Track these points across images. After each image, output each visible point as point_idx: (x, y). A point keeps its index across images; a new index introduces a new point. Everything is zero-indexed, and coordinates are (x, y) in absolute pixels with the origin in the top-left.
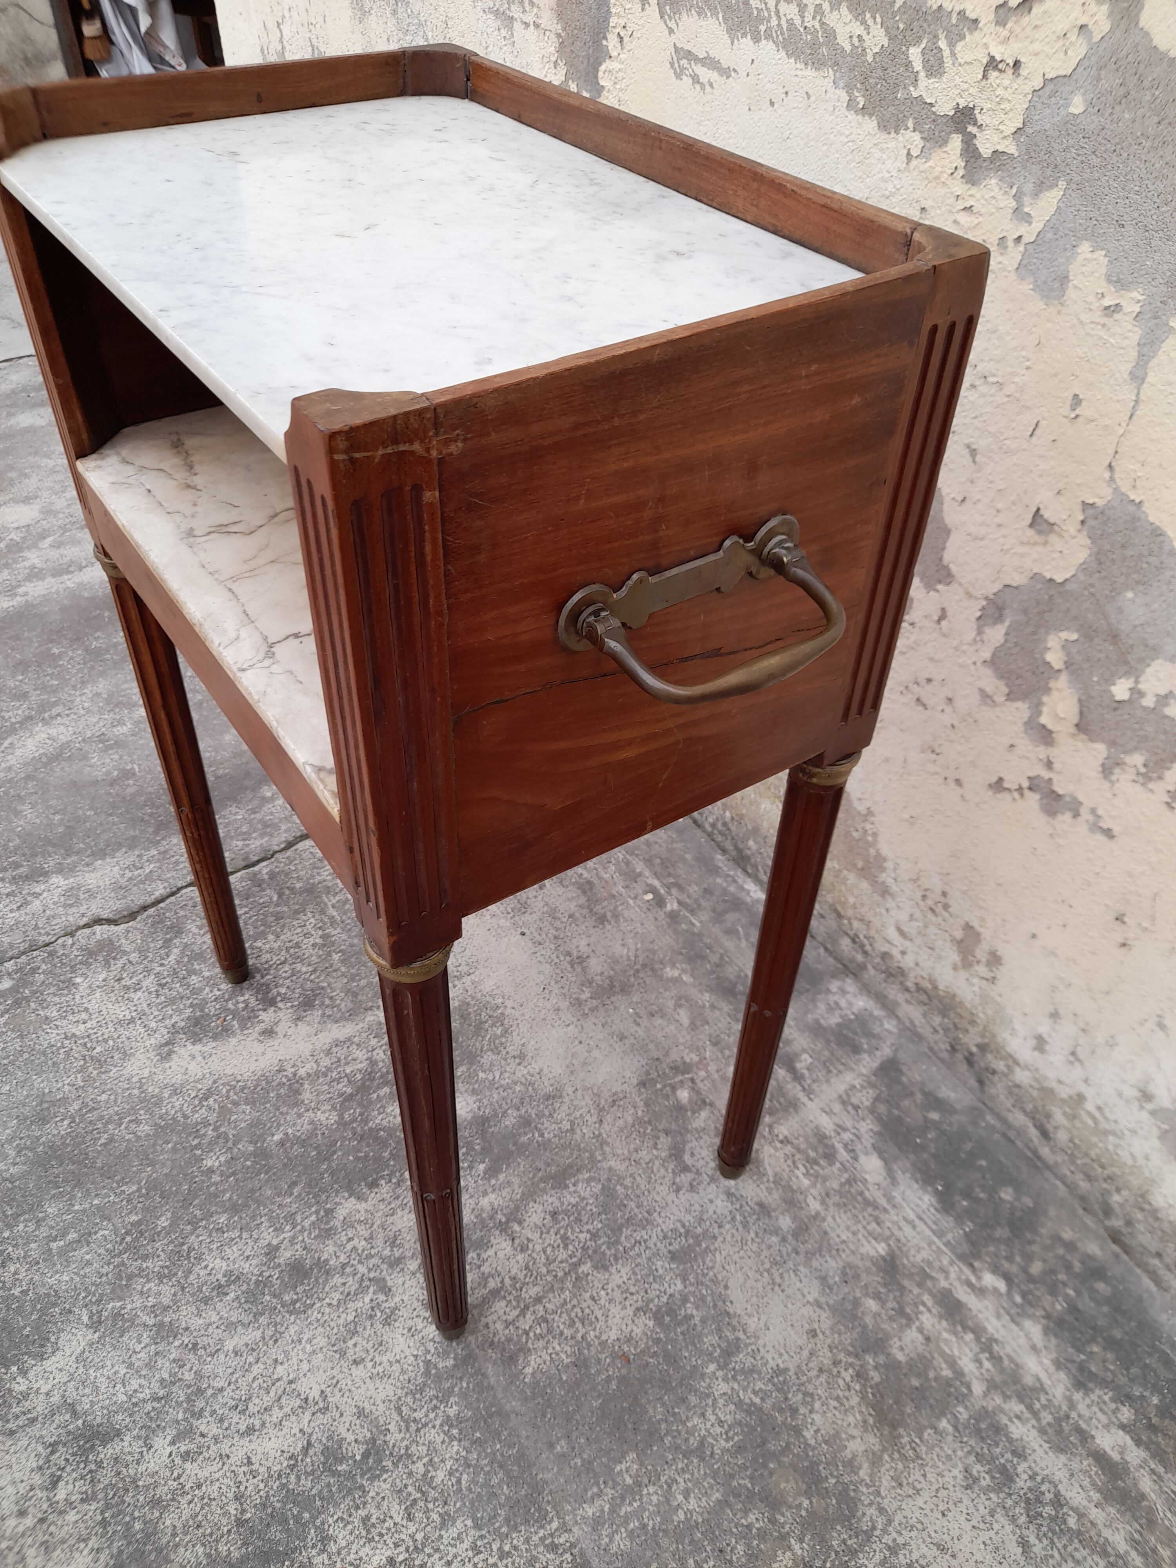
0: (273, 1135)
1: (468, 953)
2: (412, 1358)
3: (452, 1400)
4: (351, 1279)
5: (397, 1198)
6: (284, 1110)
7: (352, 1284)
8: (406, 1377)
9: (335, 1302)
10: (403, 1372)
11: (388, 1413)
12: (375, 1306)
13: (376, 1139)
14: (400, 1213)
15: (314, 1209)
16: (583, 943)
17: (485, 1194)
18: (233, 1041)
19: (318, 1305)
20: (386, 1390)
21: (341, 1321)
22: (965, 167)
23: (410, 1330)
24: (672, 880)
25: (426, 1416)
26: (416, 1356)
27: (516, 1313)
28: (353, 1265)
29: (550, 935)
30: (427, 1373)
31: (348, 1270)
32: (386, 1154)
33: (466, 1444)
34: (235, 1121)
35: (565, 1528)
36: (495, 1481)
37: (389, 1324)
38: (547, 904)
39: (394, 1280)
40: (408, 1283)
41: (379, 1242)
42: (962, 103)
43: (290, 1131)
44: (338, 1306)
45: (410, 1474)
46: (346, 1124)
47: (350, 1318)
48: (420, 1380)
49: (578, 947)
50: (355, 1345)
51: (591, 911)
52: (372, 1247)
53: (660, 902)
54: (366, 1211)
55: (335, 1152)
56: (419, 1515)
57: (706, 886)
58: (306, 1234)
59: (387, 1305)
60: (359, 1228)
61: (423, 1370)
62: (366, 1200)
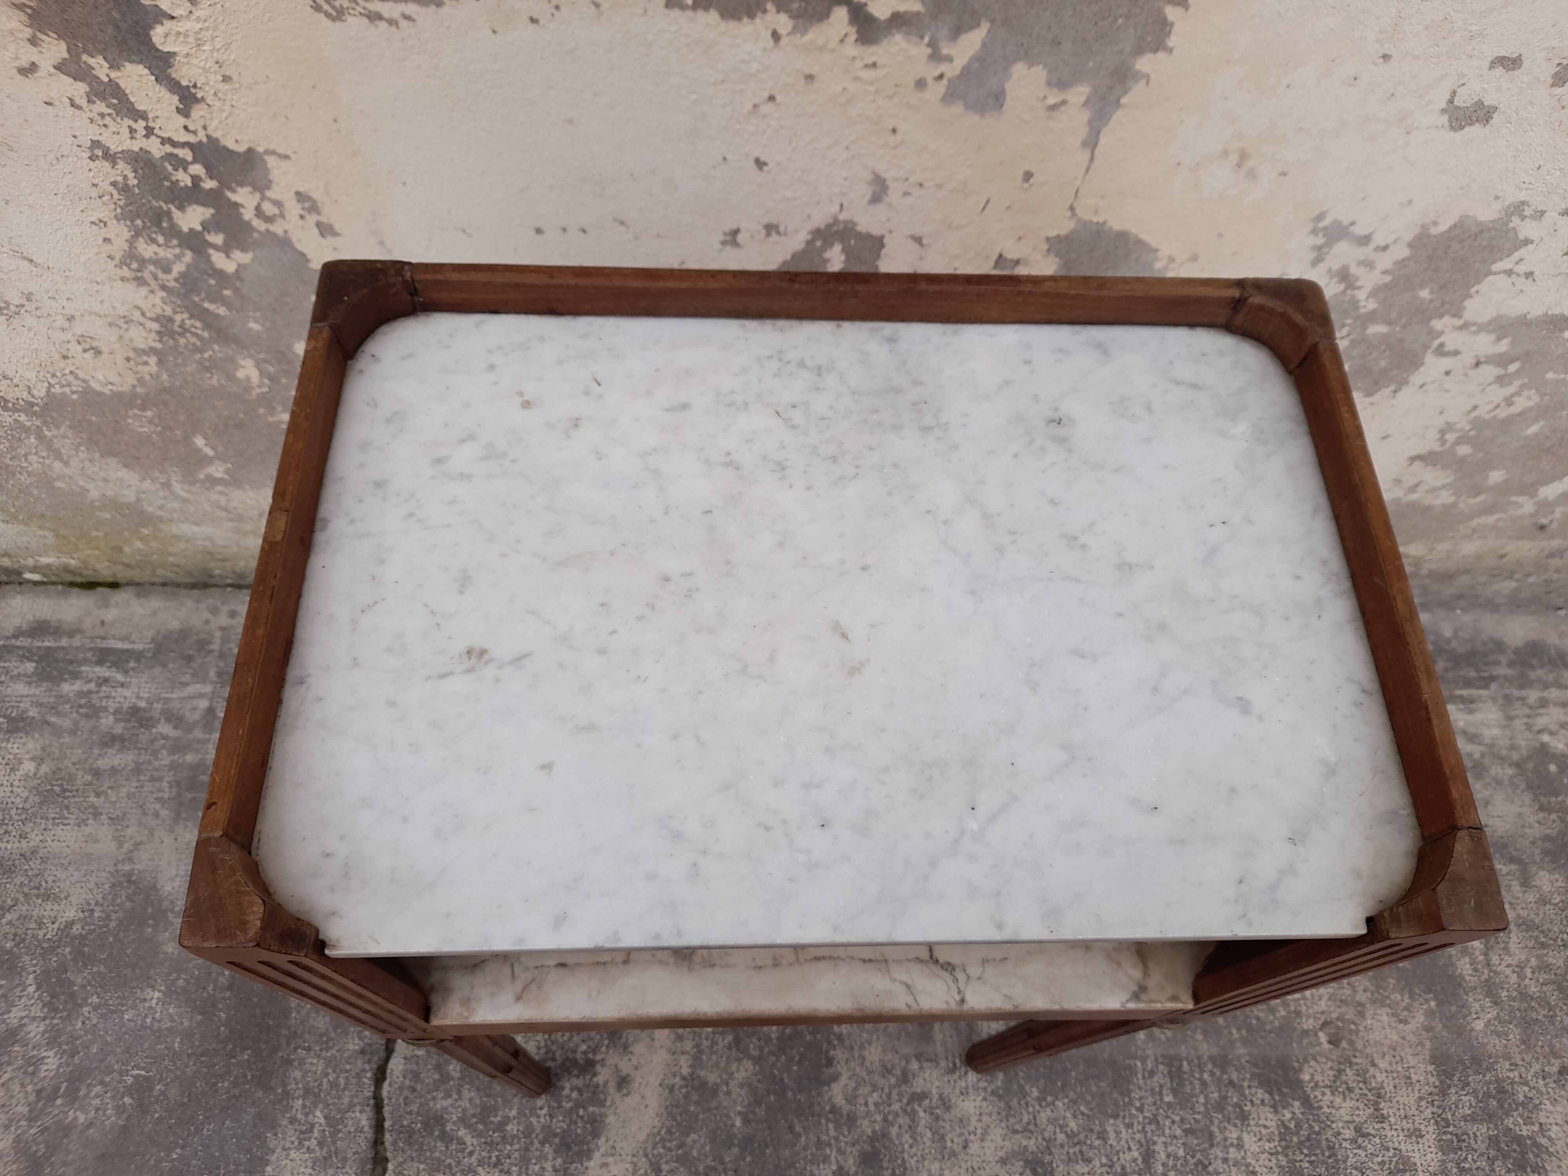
0: (733, 1125)
2: (984, 1102)
3: (1027, 1089)
4: (899, 1119)
5: (852, 1048)
6: (714, 1104)
7: (903, 1120)
8: (995, 1114)
9: (911, 1141)
10: (990, 1115)
11: (1013, 1141)
12: (930, 1111)
14: (866, 1053)
15: (823, 1121)
18: (611, 1119)
19: (906, 1156)
20: (996, 1134)
21: (928, 1143)
22: (857, 33)
23: (962, 1094)
25: (1029, 1113)
26: (984, 1099)
28: (889, 1112)
30: (1000, 1097)
31: (890, 1118)
32: (809, 1037)
33: (1061, 1095)
34: (699, 1152)
35: (1144, 1059)
36: (1094, 1088)
37: (950, 1107)
39: (919, 1085)
40: (926, 1075)
41: (881, 1082)
43: (739, 1108)
44: (915, 1140)
45: (1062, 1146)
46: (760, 1056)
47: (929, 1135)
48: (1002, 1105)
50: (952, 1141)
52: (882, 1089)
54: (849, 1079)
55: (782, 1080)
56: (1091, 1154)
58: (841, 1138)
59: (934, 1101)
60: (861, 1091)
61: (996, 1099)
62: (839, 1074)
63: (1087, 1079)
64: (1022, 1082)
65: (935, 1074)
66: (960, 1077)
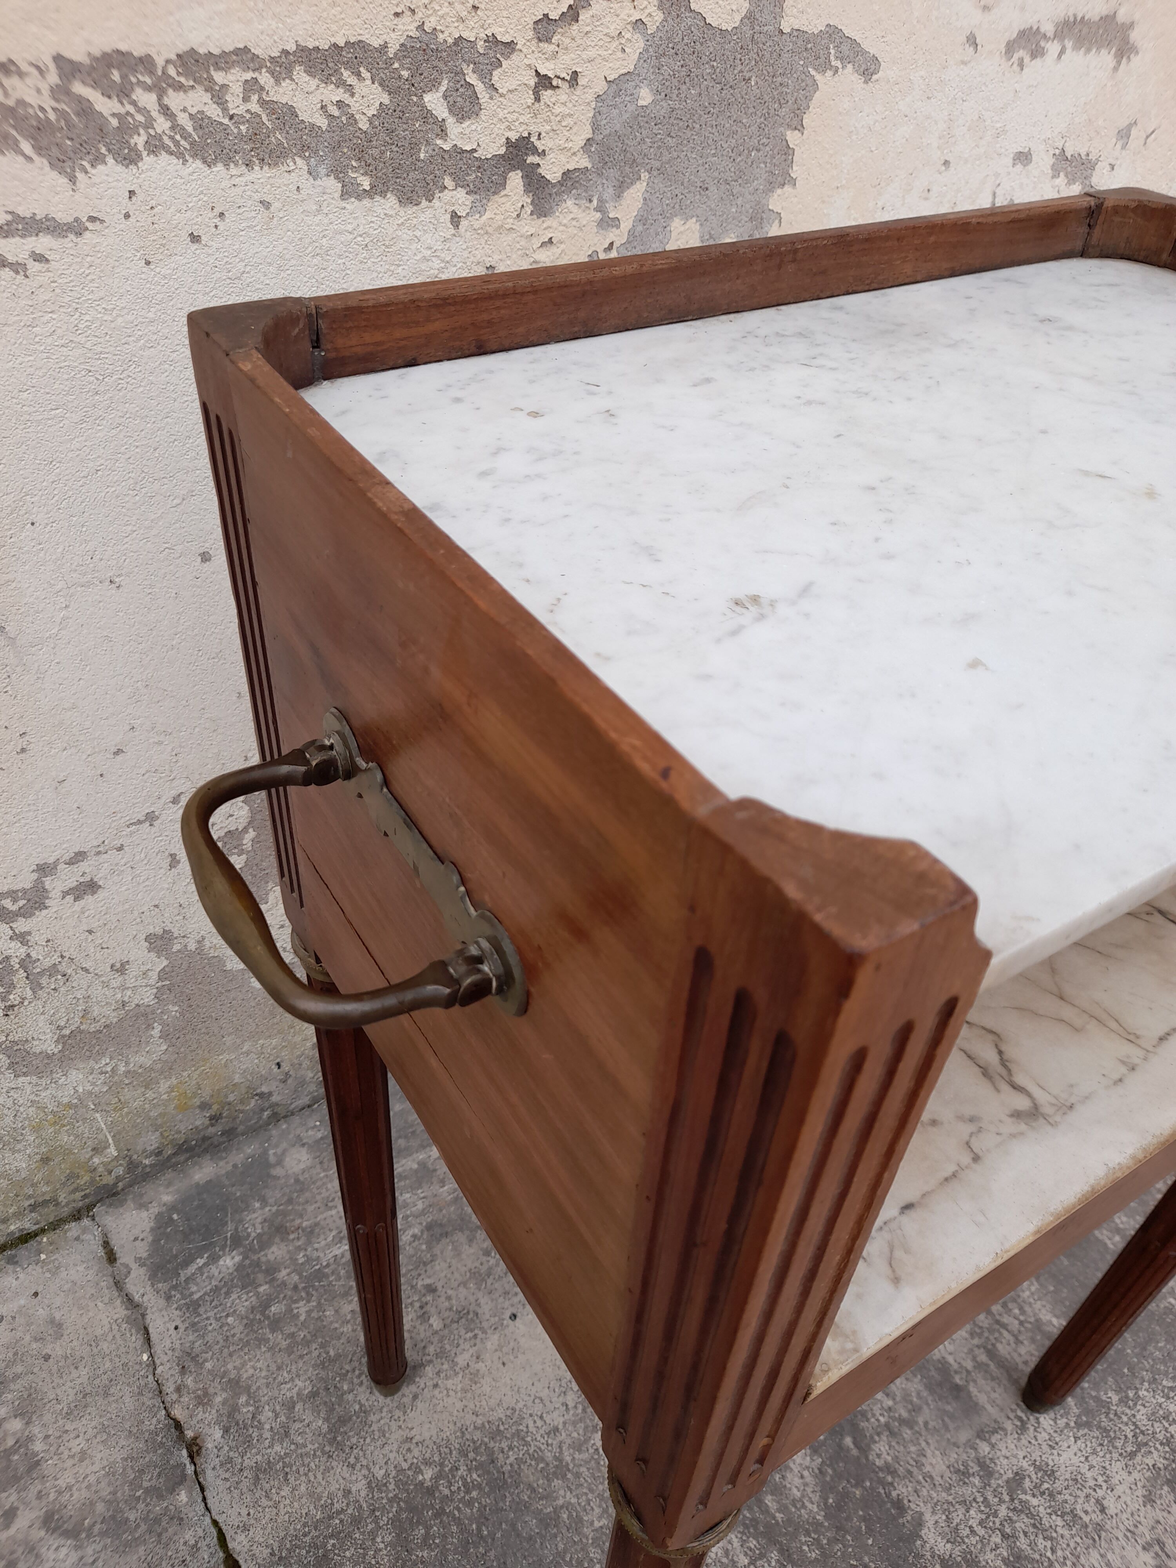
2: (1079, 1442)
4: (1017, 1525)
5: (910, 1473)
7: (1022, 1523)
8: (1099, 1449)
9: (1049, 1544)
10: (1094, 1452)
11: (1139, 1468)
12: (1039, 1490)
13: (839, 1507)
14: (928, 1468)
20: (1118, 1471)
21: (1066, 1533)
23: (1051, 1447)
25: (1127, 1424)
26: (1076, 1439)
27: (1005, 1333)
28: (1001, 1524)
30: (1088, 1425)
31: (1008, 1530)
32: (858, 1493)
33: (1137, 1382)
37: (1053, 1472)
39: (1005, 1468)
40: (1004, 1452)
41: (967, 1492)
42: (514, 136)
44: (1051, 1539)
47: (1059, 1522)
48: (1097, 1433)
50: (1086, 1512)
52: (974, 1499)
54: (934, 1513)
59: (1034, 1477)
60: (956, 1521)
61: (1086, 1430)
62: (921, 1514)
63: (1145, 1349)
64: (1094, 1393)
65: (1010, 1441)
66: (1035, 1430)
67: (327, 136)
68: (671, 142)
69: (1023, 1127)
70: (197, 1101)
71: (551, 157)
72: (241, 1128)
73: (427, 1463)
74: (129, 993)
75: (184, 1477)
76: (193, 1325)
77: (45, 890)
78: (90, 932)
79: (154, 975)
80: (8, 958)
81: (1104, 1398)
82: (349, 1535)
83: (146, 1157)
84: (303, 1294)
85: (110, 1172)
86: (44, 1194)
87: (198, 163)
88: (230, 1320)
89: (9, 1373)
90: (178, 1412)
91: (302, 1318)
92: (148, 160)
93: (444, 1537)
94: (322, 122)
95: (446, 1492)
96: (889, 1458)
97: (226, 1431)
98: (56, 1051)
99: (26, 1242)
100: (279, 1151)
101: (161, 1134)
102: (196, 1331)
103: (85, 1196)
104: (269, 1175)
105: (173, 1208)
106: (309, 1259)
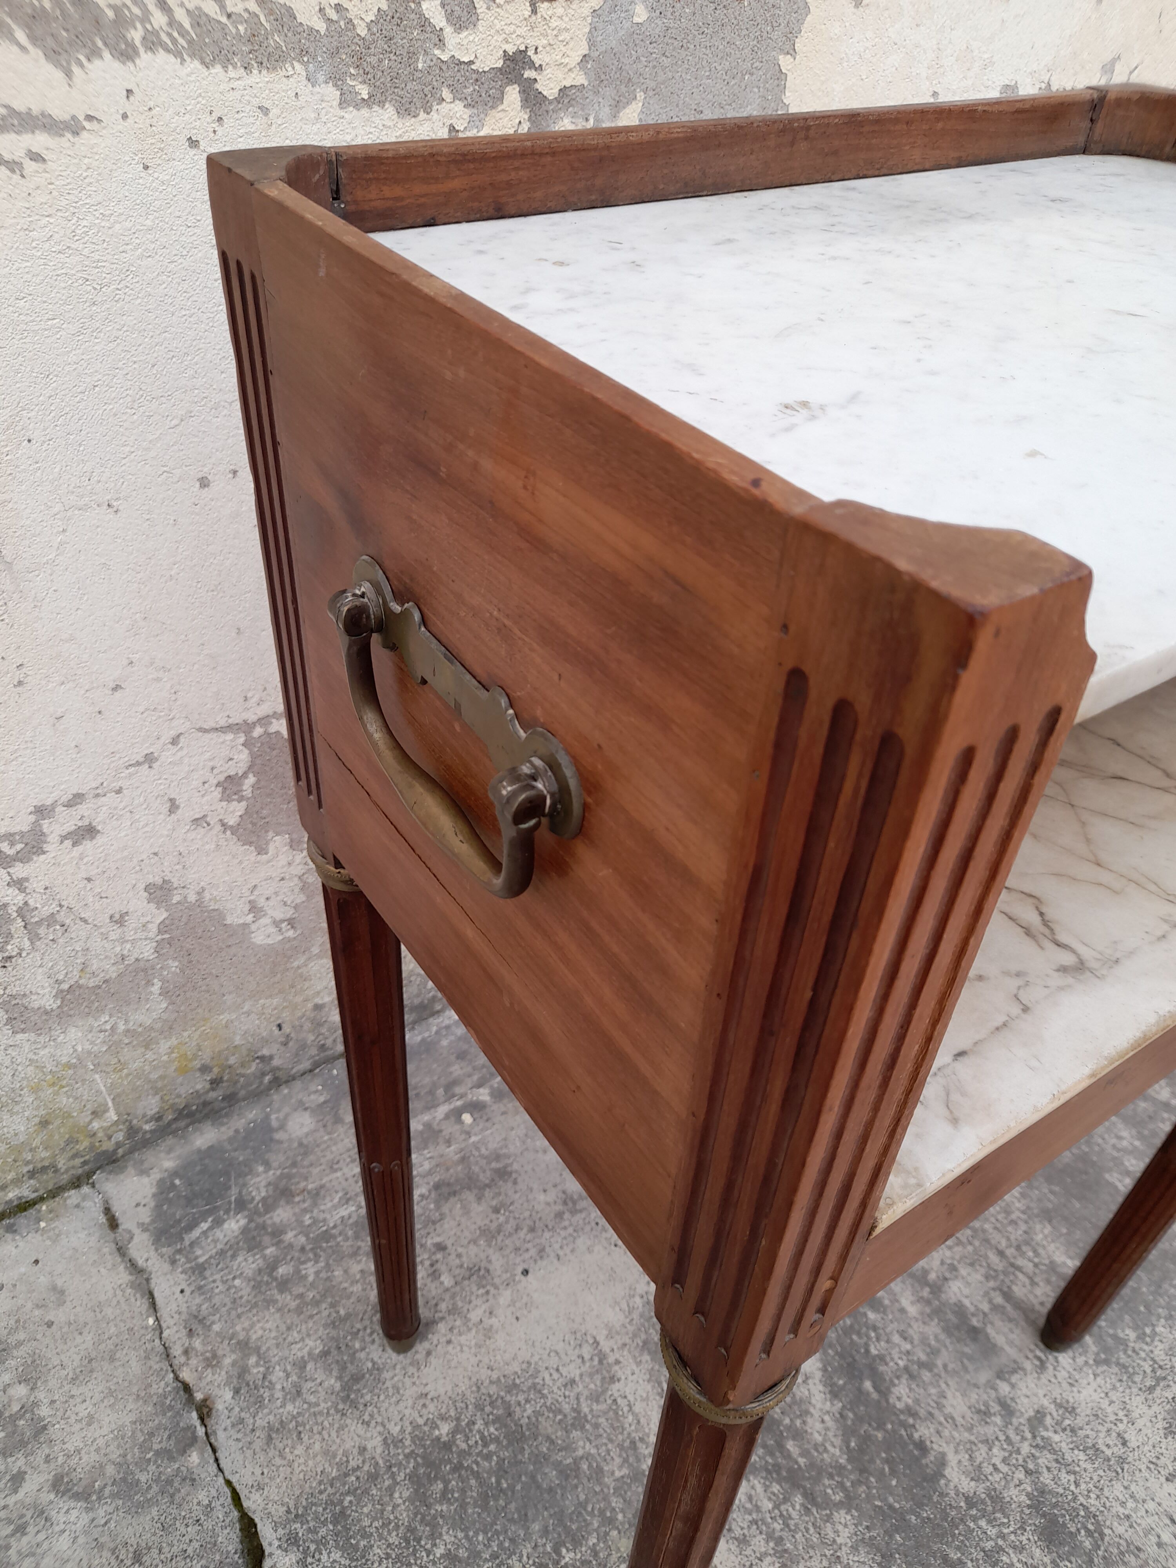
1: (560, 1347)
2: (1098, 1379)
4: (1040, 1461)
5: (931, 1414)
7: (1045, 1459)
8: (1118, 1385)
9: (1072, 1478)
10: (1114, 1388)
11: (1158, 1401)
12: (1060, 1427)
13: (861, 1450)
14: (948, 1410)
15: (972, 1525)
16: (542, 1197)
17: (902, 1310)
19: (1082, 1499)
20: (1138, 1406)
21: (1089, 1466)
22: (530, 119)
24: (440, 1092)
25: (1145, 1360)
26: (1096, 1376)
27: (1020, 1276)
28: (1024, 1461)
29: (529, 1237)
30: (1106, 1362)
31: (1031, 1466)
32: (880, 1435)
33: (1154, 1319)
37: (1074, 1408)
38: (474, 1241)
39: (1026, 1407)
40: (1025, 1391)
41: (990, 1431)
42: (511, 49)
44: (1075, 1473)
46: (848, 1497)
47: (1082, 1456)
48: (1115, 1369)
49: (548, 1204)
50: (1108, 1446)
51: (488, 1186)
52: (997, 1438)
53: (476, 1107)
54: (956, 1452)
55: (891, 1507)
57: (453, 1058)
58: (1006, 1531)
59: (1055, 1414)
60: (979, 1459)
61: (1105, 1368)
62: (943, 1455)
63: (1160, 1287)
64: (1111, 1331)
65: (1031, 1380)
66: (1055, 1369)
67: (325, 41)
68: (666, 62)
69: (1070, 980)
70: (197, 1064)
71: (548, 72)
72: (242, 1093)
73: (443, 1418)
74: (128, 946)
75: (194, 1439)
76: (200, 1288)
77: (43, 834)
78: (89, 880)
79: (153, 928)
80: (5, 905)
81: (1121, 1335)
82: (366, 1492)
83: (147, 1122)
84: (311, 1255)
85: (110, 1138)
86: (43, 1160)
87: (196, 64)
88: (237, 1282)
89: (12, 1340)
90: (186, 1375)
91: (311, 1278)
92: (145, 57)
93: (463, 1491)
94: (321, 26)
95: (464, 1446)
96: (910, 1401)
97: (237, 1391)
98: (55, 1006)
99: (25, 1210)
100: (281, 1115)
101: (162, 1098)
102: (203, 1294)
103: (85, 1163)
104: (272, 1140)
105: (175, 1174)
106: (315, 1221)
